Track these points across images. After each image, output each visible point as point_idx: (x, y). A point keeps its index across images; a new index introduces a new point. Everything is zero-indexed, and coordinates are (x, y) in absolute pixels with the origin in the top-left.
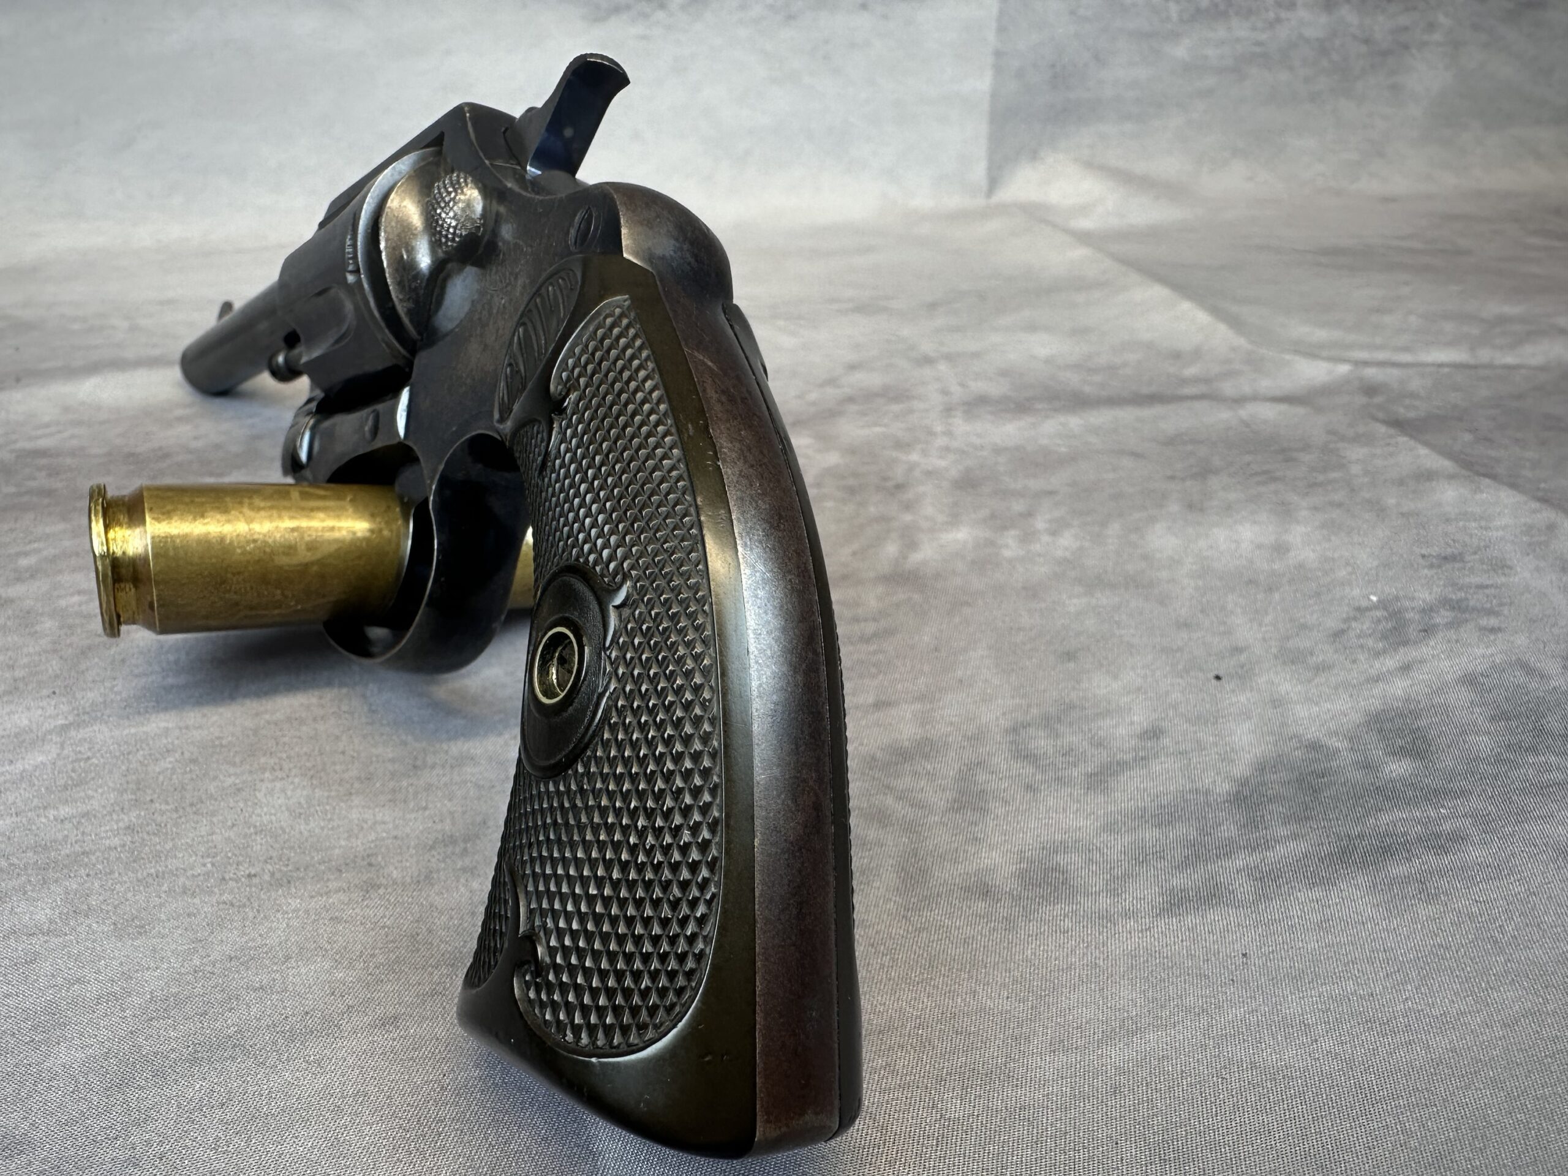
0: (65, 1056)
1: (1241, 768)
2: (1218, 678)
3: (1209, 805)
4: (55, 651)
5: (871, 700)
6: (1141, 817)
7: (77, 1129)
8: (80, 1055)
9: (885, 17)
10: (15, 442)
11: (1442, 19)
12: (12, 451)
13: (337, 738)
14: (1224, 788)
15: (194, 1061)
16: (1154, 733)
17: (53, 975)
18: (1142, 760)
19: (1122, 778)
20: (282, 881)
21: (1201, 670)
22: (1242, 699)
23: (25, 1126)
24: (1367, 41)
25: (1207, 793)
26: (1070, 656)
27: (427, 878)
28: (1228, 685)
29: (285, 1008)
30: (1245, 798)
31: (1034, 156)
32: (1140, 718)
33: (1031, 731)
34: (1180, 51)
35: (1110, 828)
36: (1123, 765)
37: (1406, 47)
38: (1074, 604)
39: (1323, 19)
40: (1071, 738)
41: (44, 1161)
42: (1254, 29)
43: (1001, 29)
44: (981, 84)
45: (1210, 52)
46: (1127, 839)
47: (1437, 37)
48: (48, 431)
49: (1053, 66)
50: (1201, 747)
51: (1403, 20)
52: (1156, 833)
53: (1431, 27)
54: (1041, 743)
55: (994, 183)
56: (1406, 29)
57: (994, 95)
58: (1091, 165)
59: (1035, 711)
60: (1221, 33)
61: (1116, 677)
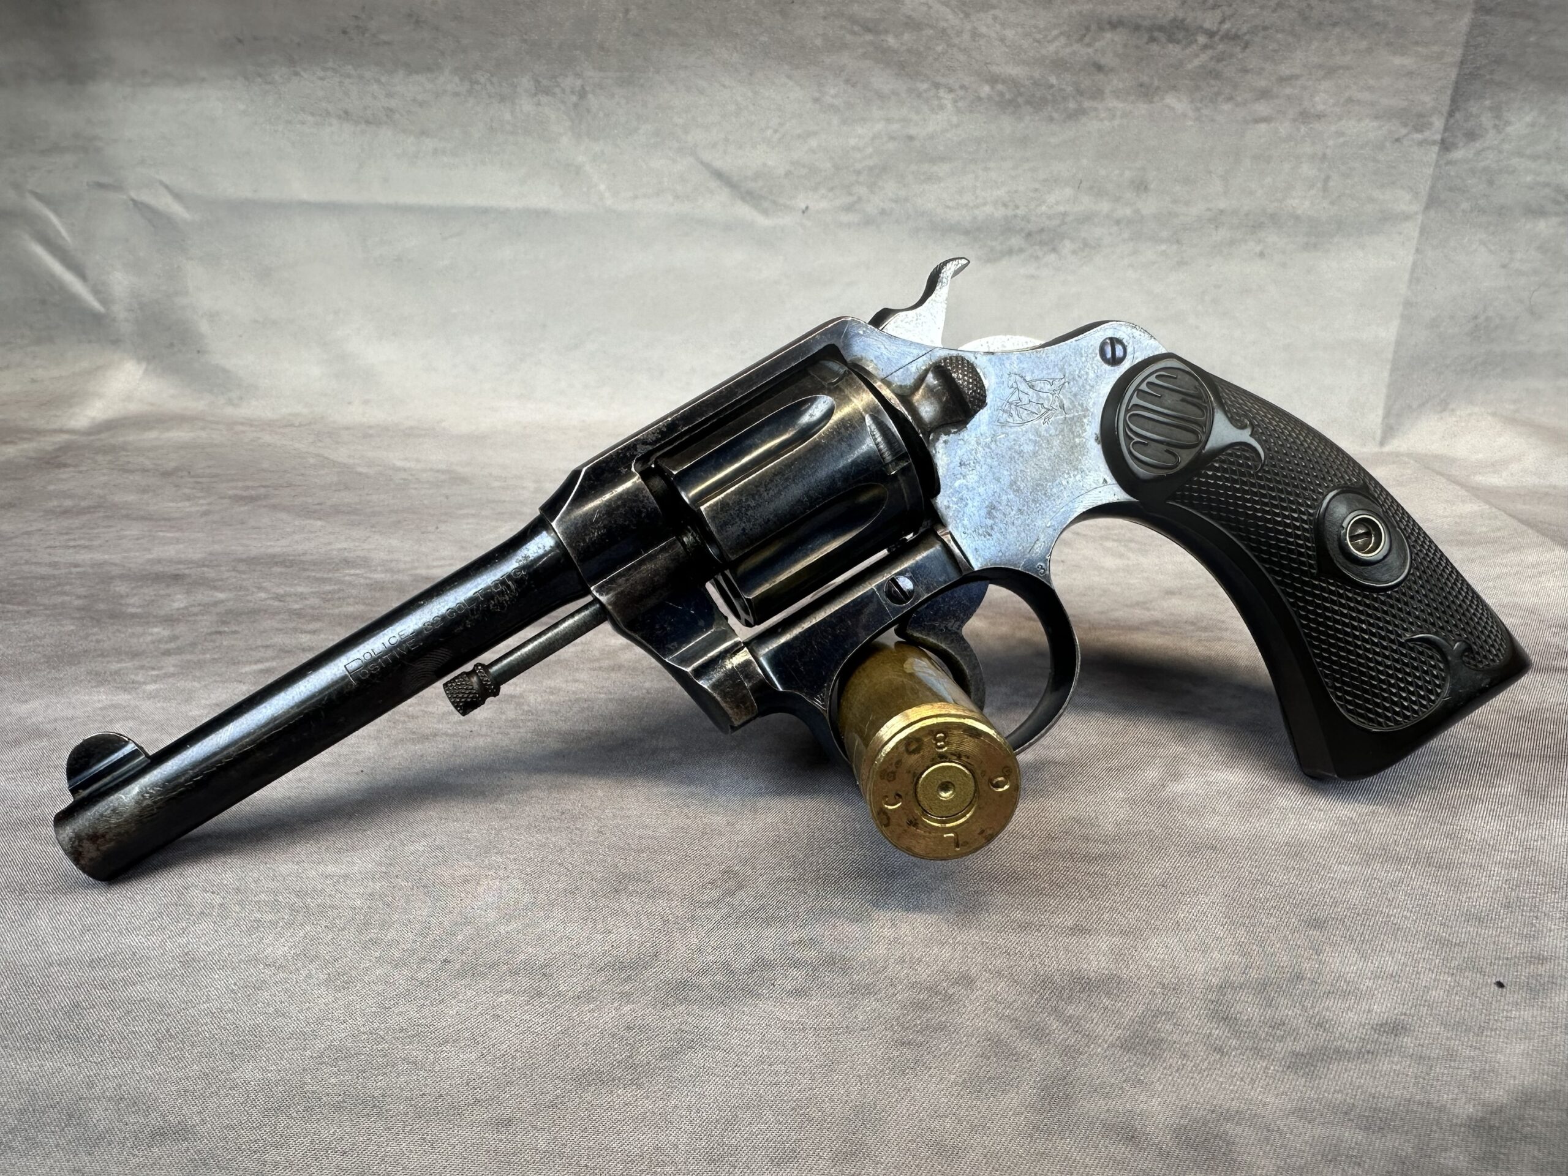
0: (249, 1072)
1: (1498, 1094)
2: (1500, 985)
3: (1439, 1124)
4: (376, 739)
5: (1070, 923)
6: (1345, 1113)
7: (232, 1134)
8: (259, 1076)
9: (1284, 265)
10: (416, 568)
12: (411, 575)
13: (561, 850)
14: (1467, 1109)
15: (338, 1107)
16: (1395, 1028)
17: (268, 1004)
18: (1365, 1053)
19: (1334, 1067)
20: (470, 971)
21: (1482, 972)
22: (1527, 1014)
23: (197, 1119)
25: (1442, 1110)
26: (1317, 924)
27: (587, 996)
28: (1509, 996)
29: (426, 1085)
30: (1491, 1127)
31: (1444, 406)
32: (1383, 1007)
33: (1242, 995)
35: (1302, 1112)
36: (1341, 1054)
38: (1343, 871)
40: (1287, 1011)
41: (199, 1152)
43: (1414, 279)
44: (1387, 333)
46: (1318, 1131)
48: (442, 562)
49: (1475, 317)
50: (1451, 1056)
52: (1360, 1136)
54: (1248, 1008)
55: (1389, 431)
57: (1399, 343)
58: (1511, 421)
59: (1254, 974)
61: (1365, 957)
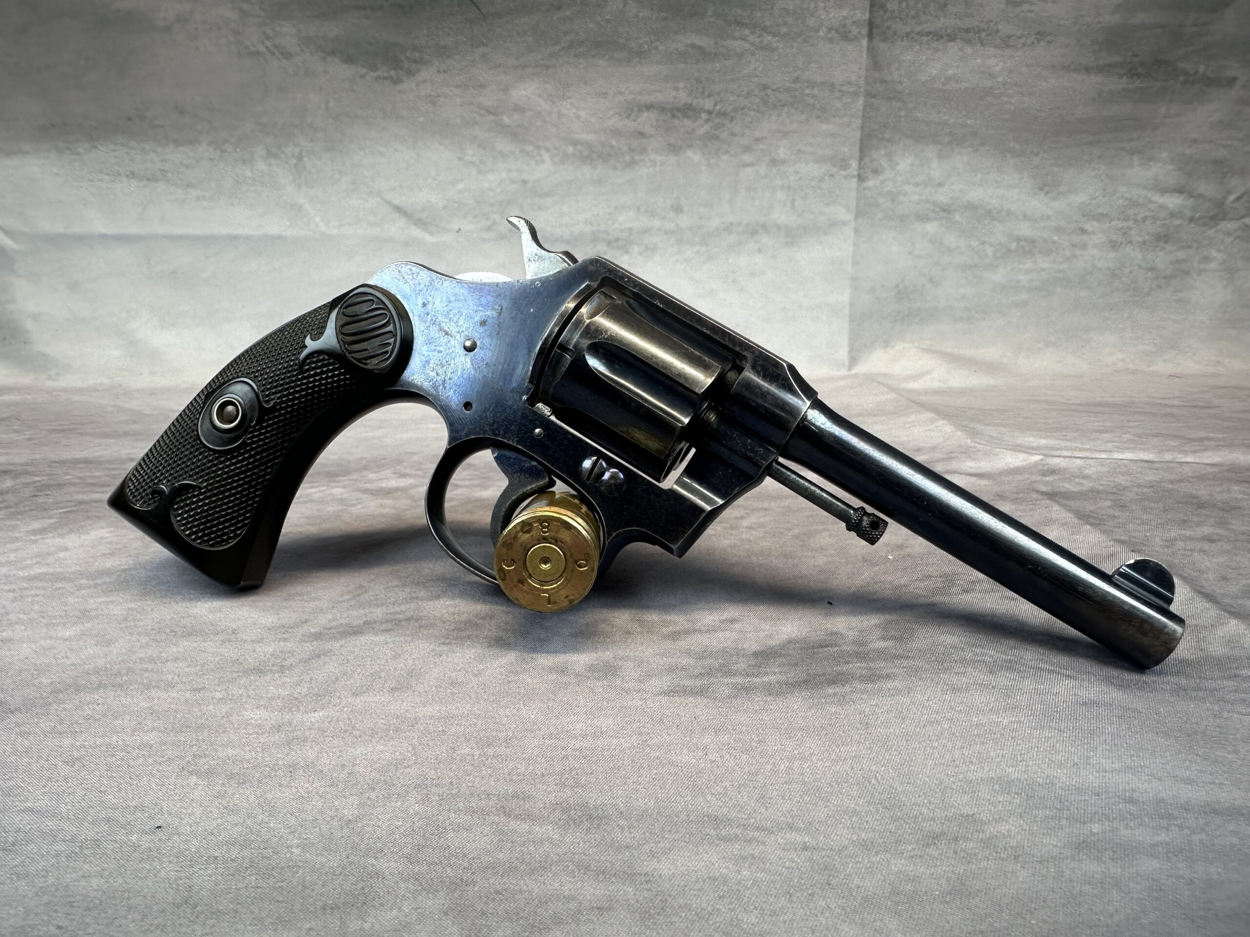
9: (774, 257)
11: (1214, 253)
24: (1151, 269)
31: (887, 344)
34: (999, 276)
37: (1187, 273)
39: (1112, 255)
42: (1055, 262)
43: (855, 262)
44: (844, 297)
45: (1022, 277)
47: (1213, 266)
49: (897, 286)
51: (1181, 255)
53: (1206, 259)
55: (853, 361)
56: (1184, 261)
57: (852, 304)
60: (1029, 265)
